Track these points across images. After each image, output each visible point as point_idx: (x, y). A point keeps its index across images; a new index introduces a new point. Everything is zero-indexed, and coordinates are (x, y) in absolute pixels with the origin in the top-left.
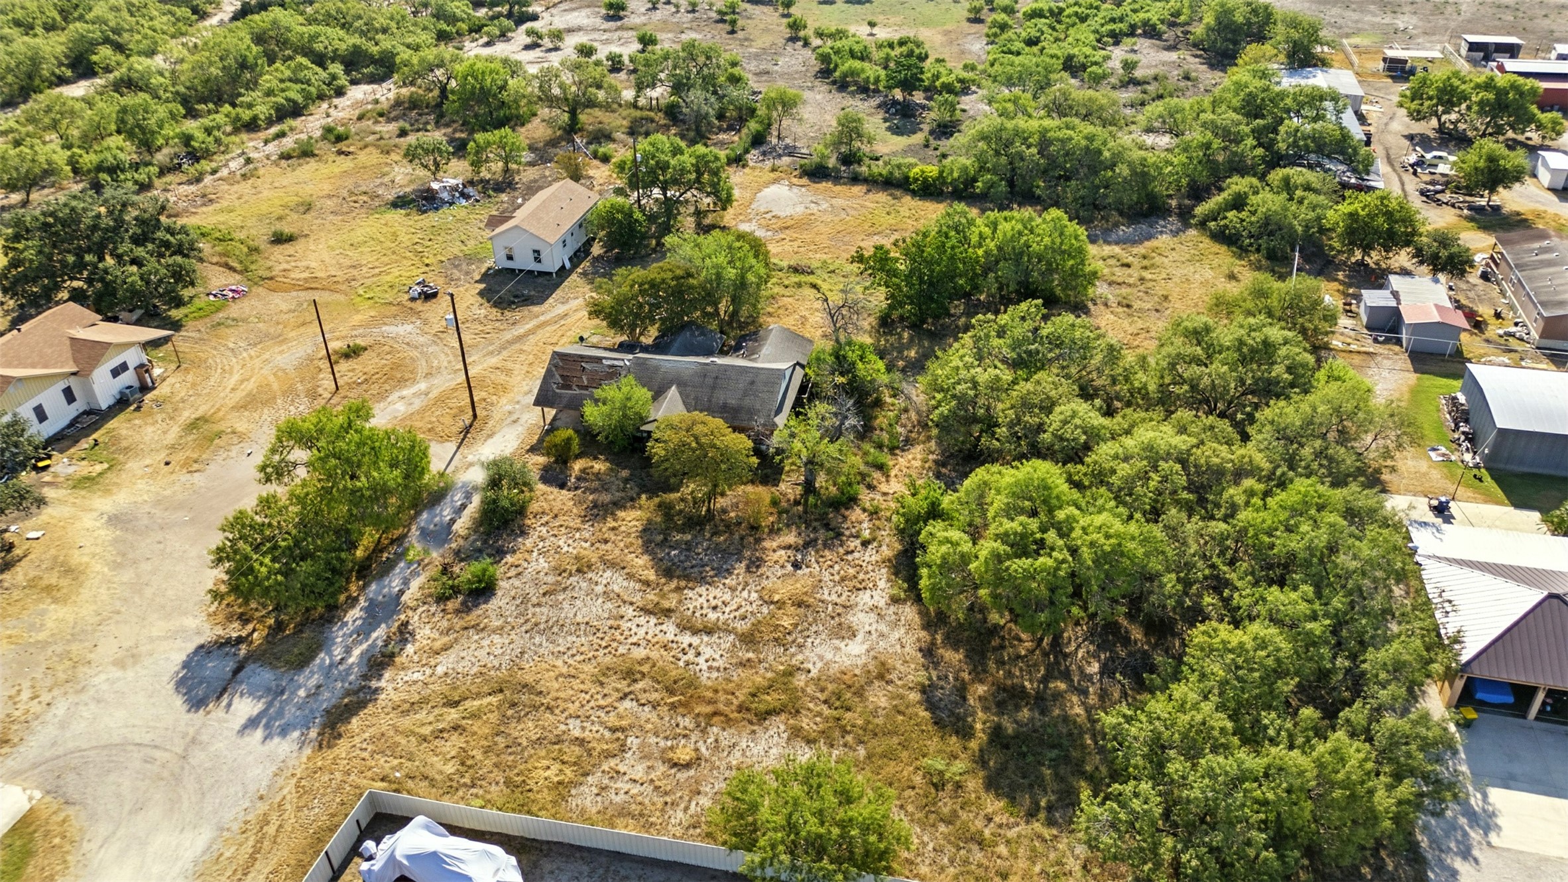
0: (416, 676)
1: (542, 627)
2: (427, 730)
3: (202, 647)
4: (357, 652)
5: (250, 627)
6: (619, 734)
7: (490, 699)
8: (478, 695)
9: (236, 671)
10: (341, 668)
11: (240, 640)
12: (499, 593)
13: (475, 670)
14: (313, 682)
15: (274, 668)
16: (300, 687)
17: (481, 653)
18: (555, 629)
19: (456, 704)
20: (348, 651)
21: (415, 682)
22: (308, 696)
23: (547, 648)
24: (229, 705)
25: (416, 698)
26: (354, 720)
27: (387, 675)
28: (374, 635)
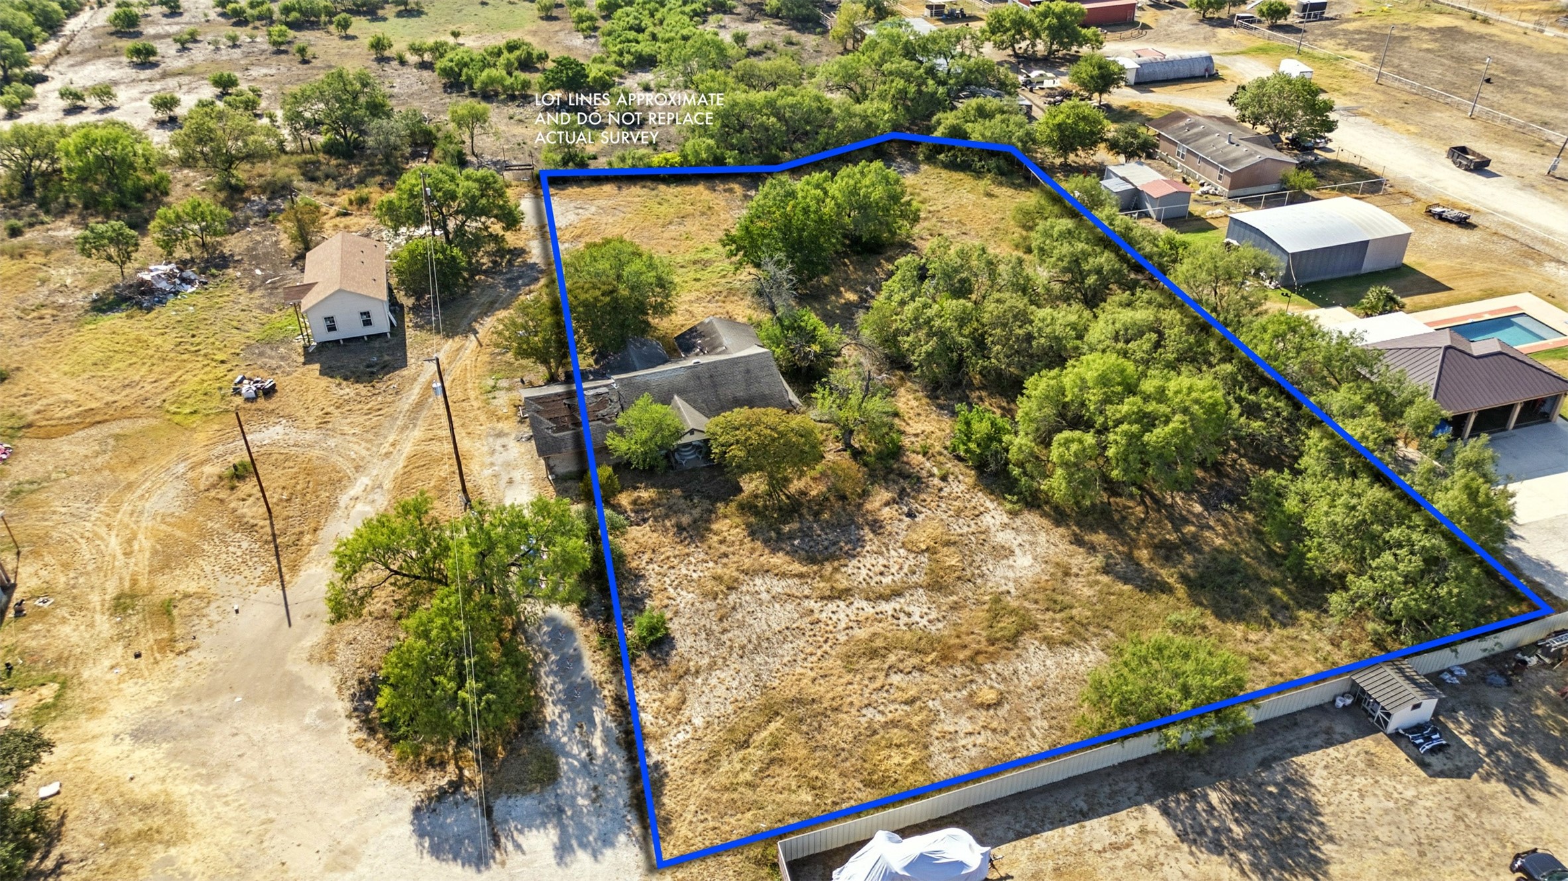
0: (681, 737)
1: (750, 647)
2: (746, 776)
3: (417, 810)
4: (597, 741)
5: (451, 768)
6: (918, 703)
7: (773, 726)
8: (759, 727)
9: (488, 812)
10: (598, 762)
11: (456, 786)
12: (677, 636)
13: (730, 709)
14: (582, 785)
15: (525, 793)
16: (573, 798)
17: (721, 691)
18: (765, 644)
19: (745, 744)
20: (586, 745)
21: (687, 742)
22: (594, 801)
23: (775, 663)
24: (518, 847)
25: (705, 756)
26: (665, 800)
27: (652, 748)
28: (597, 720)
